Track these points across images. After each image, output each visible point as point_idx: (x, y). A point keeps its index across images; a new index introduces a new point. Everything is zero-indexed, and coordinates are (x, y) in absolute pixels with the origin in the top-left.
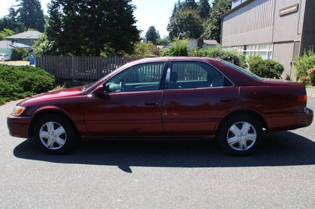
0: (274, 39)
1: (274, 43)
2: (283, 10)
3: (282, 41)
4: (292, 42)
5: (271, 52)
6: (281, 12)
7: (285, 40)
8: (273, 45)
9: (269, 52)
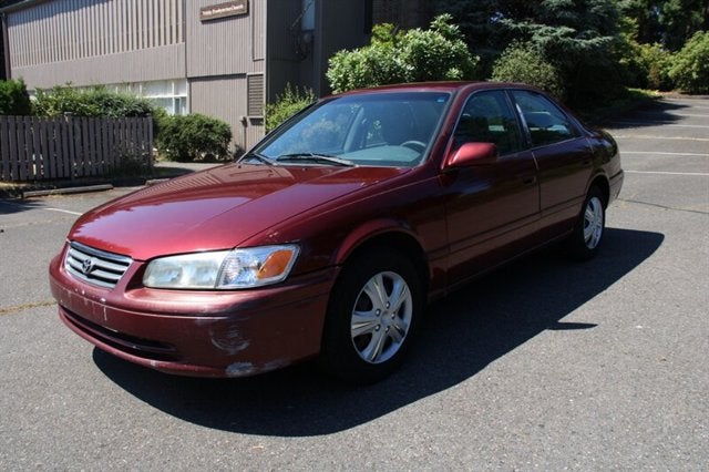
0: (189, 72)
1: (191, 80)
2: (210, 8)
3: (214, 74)
4: (242, 76)
5: (184, 99)
6: (205, 13)
7: (221, 73)
8: (187, 84)
9: (177, 100)
